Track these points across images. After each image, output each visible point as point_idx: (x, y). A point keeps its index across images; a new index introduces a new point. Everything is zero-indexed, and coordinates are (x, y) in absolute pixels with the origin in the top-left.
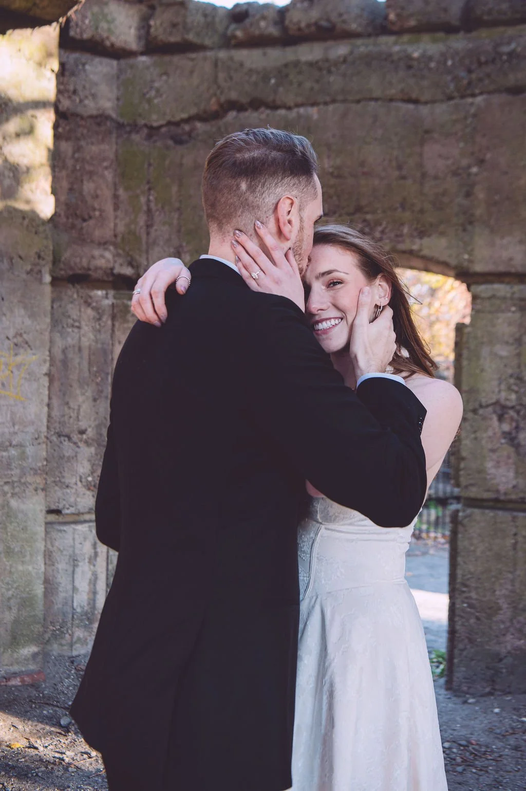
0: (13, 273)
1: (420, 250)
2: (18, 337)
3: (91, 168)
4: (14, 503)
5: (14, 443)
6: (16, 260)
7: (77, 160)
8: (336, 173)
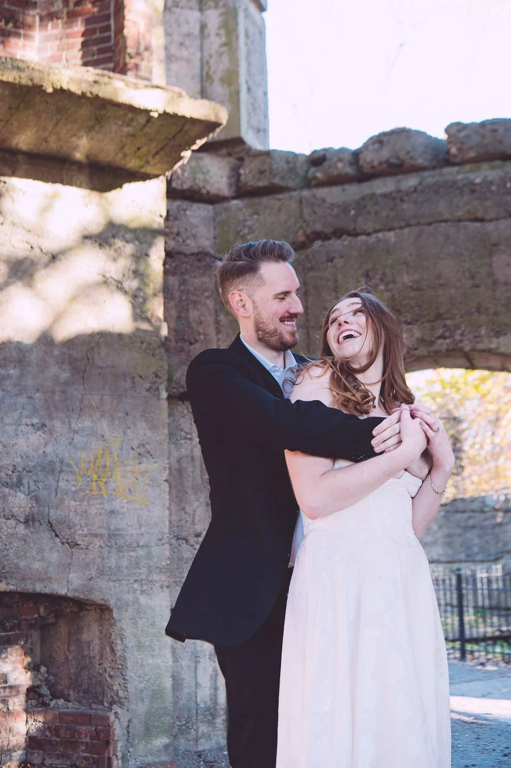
0: (135, 391)
1: (498, 348)
2: (141, 447)
3: (195, 298)
4: (143, 600)
5: (141, 544)
6: (137, 379)
7: (183, 292)
8: (415, 286)
